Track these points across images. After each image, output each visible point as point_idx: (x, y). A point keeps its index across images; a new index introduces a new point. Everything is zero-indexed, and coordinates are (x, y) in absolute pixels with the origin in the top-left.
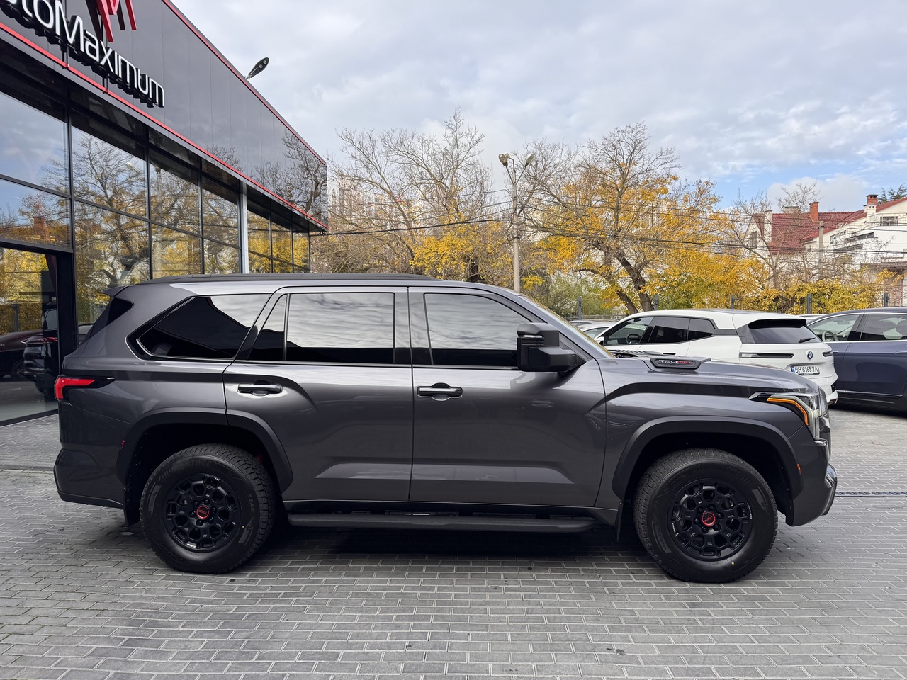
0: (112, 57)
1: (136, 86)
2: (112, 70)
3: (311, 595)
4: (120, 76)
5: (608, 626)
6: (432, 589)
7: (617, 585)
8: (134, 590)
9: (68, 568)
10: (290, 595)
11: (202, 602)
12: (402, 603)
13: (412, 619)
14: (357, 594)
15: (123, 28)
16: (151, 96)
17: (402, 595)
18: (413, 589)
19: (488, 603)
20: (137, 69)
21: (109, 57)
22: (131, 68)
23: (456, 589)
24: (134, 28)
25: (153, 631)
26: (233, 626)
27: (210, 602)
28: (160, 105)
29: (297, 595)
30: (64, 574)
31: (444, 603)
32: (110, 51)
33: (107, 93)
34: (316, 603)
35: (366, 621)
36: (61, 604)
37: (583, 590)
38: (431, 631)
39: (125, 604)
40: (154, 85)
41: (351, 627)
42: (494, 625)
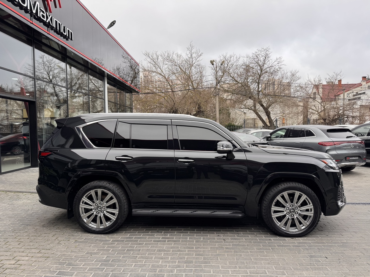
0: (51, 19)
1: (61, 31)
2: (51, 24)
3: (139, 250)
4: (55, 27)
5: (274, 267)
6: (193, 248)
7: (275, 246)
8: (61, 248)
9: (33, 237)
10: (130, 250)
11: (91, 254)
12: (180, 255)
13: (185, 262)
14: (160, 250)
15: (56, 7)
16: (67, 36)
17: (179, 251)
18: (184, 248)
19: (219, 255)
20: (62, 24)
21: (50, 19)
22: (59, 24)
23: (204, 248)
24: (60, 7)
25: (70, 267)
26: (106, 265)
27: (95, 254)
28: (71, 39)
29: (133, 250)
30: (31, 240)
31: (199, 255)
32: (51, 16)
33: (49, 34)
34: (142, 255)
35: (165, 263)
36: (29, 255)
37: (261, 249)
38: (194, 269)
39: (57, 254)
40: (69, 31)
41: (158, 266)
42: (222, 266)
